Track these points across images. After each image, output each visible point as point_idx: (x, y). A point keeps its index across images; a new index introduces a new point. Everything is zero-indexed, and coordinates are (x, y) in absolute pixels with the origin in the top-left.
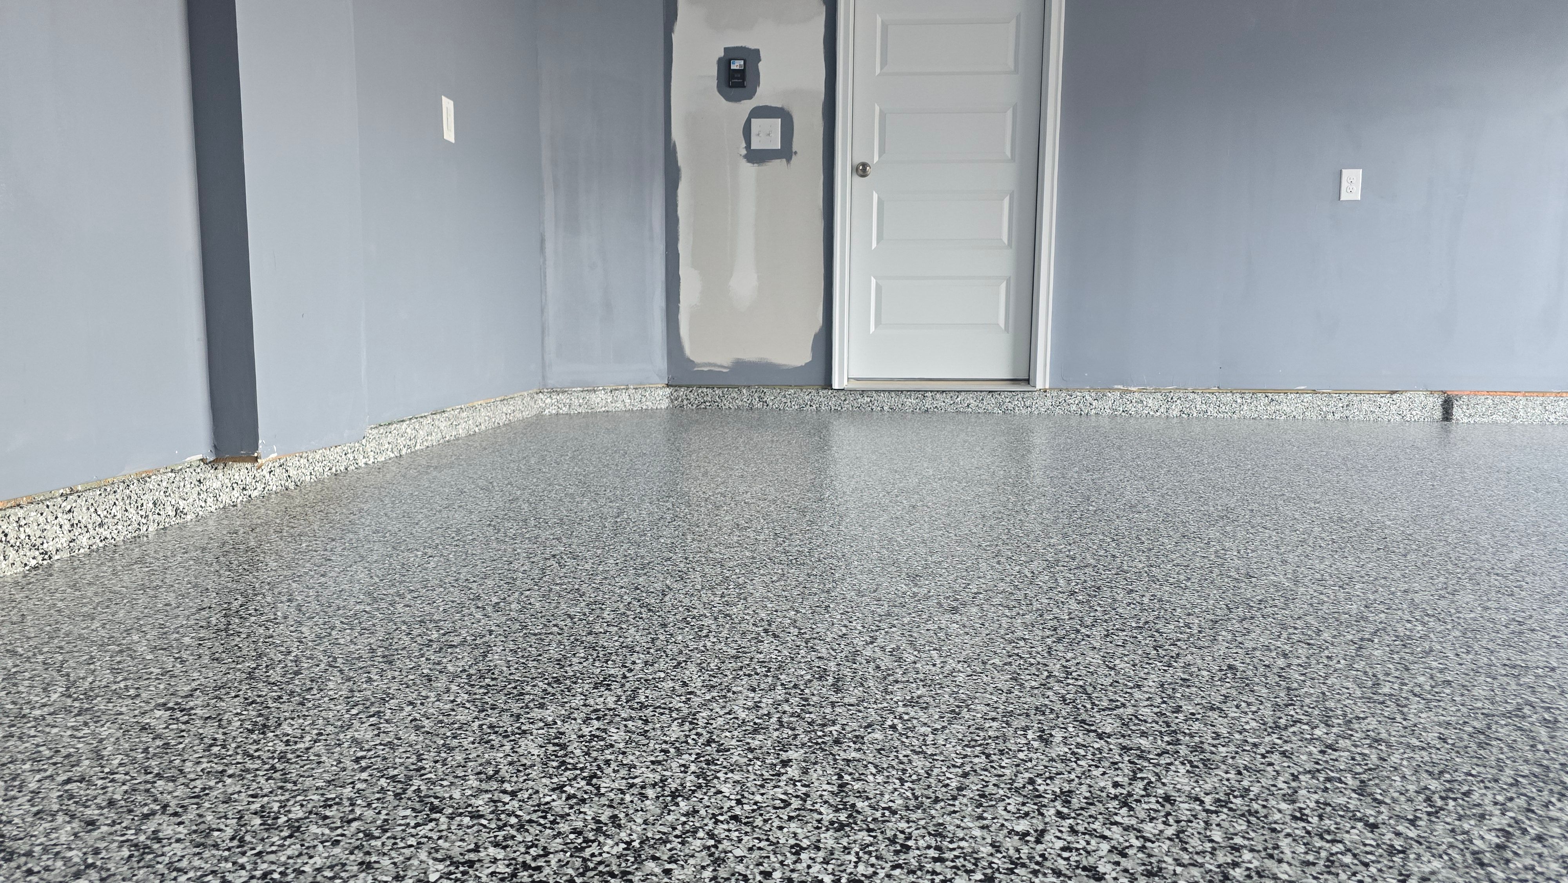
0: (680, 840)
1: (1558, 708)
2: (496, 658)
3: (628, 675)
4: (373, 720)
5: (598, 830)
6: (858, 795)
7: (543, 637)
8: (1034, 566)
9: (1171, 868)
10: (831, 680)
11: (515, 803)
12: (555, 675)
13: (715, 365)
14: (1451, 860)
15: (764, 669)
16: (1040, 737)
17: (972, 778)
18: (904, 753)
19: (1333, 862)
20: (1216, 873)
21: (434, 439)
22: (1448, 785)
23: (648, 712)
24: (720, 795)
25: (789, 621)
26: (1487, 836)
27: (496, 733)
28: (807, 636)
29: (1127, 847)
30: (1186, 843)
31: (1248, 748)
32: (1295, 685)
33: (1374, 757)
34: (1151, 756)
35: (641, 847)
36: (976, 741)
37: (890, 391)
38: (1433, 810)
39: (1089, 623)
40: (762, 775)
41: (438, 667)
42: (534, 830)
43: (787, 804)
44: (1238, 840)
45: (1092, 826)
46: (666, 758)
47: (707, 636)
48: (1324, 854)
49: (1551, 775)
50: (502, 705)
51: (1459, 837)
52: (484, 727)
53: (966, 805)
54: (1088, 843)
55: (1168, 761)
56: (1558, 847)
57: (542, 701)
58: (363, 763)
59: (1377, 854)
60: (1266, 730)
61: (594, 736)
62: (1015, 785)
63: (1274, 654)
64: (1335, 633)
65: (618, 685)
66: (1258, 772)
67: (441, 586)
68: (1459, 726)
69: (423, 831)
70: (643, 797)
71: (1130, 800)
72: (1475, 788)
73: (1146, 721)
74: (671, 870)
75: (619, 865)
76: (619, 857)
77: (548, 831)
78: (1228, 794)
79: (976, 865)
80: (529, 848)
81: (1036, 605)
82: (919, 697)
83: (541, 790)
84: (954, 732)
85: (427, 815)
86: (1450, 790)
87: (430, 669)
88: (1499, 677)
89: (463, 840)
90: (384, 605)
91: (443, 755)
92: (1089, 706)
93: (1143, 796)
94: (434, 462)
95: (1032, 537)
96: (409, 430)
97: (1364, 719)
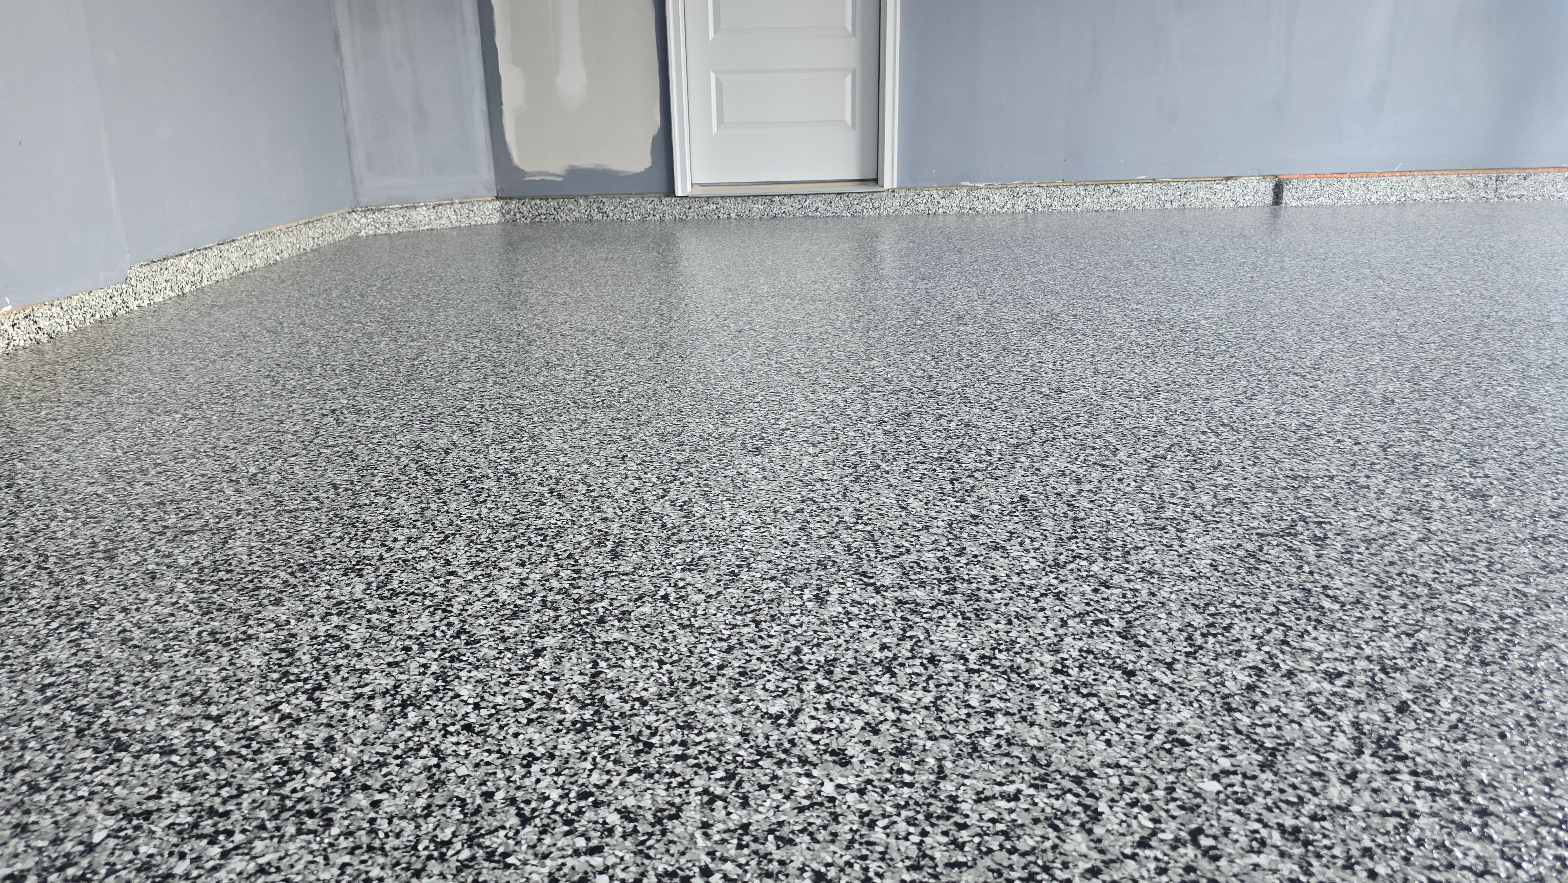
0: (398, 762)
1: (1330, 523)
2: (237, 546)
3: (385, 555)
4: (74, 635)
5: (308, 758)
6: (610, 685)
7: (298, 514)
8: (847, 394)
9: (921, 743)
10: (610, 545)
11: (218, 731)
12: (301, 562)
13: (547, 174)
14: (1201, 707)
15: (540, 538)
16: (816, 596)
17: (737, 653)
18: (671, 628)
19: (1084, 720)
20: (967, 744)
21: (224, 272)
22: (1211, 620)
23: (398, 601)
24: (457, 700)
25: (579, 477)
26: (1240, 677)
27: (216, 641)
28: (595, 494)
29: (881, 722)
30: (942, 711)
31: (1022, 592)
32: (1082, 515)
33: (1144, 592)
34: (925, 610)
35: (353, 774)
36: (749, 606)
37: (736, 197)
38: (1192, 650)
39: (891, 457)
40: (510, 670)
41: (167, 561)
42: (231, 763)
43: (529, 703)
44: (995, 703)
45: (851, 700)
46: (406, 657)
47: (484, 502)
48: (1077, 711)
49: (1312, 600)
50: (232, 605)
51: (1213, 680)
52: (204, 634)
53: (724, 687)
54: (842, 721)
55: (941, 614)
56: (1306, 683)
57: (279, 595)
58: (49, 693)
59: (1129, 706)
60: (1044, 569)
61: (329, 636)
62: (780, 657)
63: (1067, 480)
64: (1131, 451)
65: (372, 569)
66: (1028, 619)
67: (194, 456)
68: (1232, 550)
69: (100, 777)
70: (369, 709)
71: (895, 663)
72: (1236, 621)
73: (926, 568)
74: (381, 801)
75: (322, 801)
76: (323, 790)
77: (249, 764)
78: (993, 649)
79: (719, 760)
80: (220, 787)
81: (842, 439)
82: (700, 558)
83: (252, 710)
84: (728, 597)
85: (110, 755)
86: (1212, 625)
87: (158, 564)
88: (1280, 491)
89: (144, 785)
90: (120, 484)
91: (147, 674)
92: (873, 555)
93: (908, 658)
94: (221, 301)
95: (853, 359)
96: (190, 265)
97: (1142, 548)
